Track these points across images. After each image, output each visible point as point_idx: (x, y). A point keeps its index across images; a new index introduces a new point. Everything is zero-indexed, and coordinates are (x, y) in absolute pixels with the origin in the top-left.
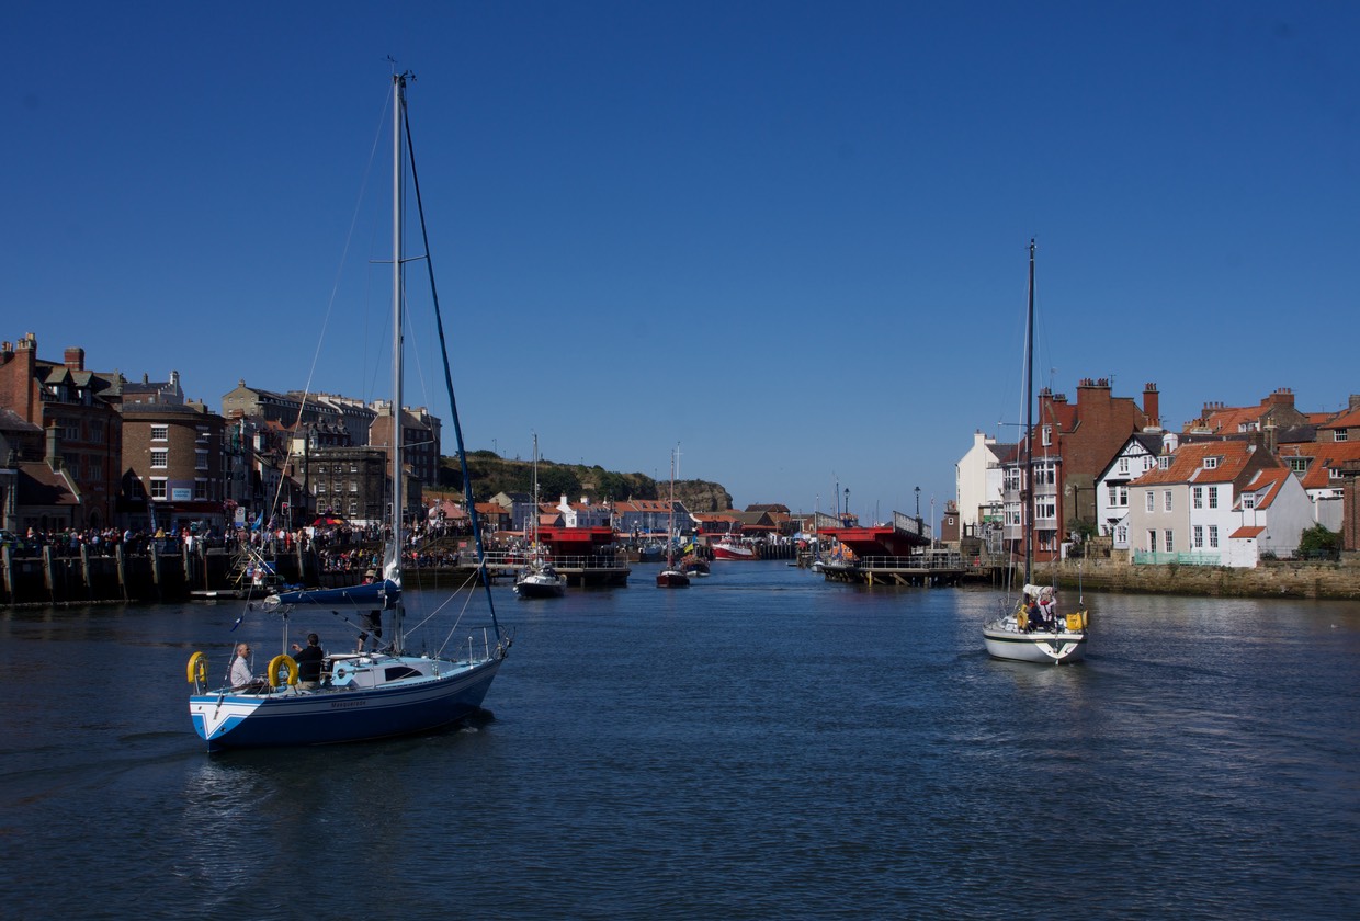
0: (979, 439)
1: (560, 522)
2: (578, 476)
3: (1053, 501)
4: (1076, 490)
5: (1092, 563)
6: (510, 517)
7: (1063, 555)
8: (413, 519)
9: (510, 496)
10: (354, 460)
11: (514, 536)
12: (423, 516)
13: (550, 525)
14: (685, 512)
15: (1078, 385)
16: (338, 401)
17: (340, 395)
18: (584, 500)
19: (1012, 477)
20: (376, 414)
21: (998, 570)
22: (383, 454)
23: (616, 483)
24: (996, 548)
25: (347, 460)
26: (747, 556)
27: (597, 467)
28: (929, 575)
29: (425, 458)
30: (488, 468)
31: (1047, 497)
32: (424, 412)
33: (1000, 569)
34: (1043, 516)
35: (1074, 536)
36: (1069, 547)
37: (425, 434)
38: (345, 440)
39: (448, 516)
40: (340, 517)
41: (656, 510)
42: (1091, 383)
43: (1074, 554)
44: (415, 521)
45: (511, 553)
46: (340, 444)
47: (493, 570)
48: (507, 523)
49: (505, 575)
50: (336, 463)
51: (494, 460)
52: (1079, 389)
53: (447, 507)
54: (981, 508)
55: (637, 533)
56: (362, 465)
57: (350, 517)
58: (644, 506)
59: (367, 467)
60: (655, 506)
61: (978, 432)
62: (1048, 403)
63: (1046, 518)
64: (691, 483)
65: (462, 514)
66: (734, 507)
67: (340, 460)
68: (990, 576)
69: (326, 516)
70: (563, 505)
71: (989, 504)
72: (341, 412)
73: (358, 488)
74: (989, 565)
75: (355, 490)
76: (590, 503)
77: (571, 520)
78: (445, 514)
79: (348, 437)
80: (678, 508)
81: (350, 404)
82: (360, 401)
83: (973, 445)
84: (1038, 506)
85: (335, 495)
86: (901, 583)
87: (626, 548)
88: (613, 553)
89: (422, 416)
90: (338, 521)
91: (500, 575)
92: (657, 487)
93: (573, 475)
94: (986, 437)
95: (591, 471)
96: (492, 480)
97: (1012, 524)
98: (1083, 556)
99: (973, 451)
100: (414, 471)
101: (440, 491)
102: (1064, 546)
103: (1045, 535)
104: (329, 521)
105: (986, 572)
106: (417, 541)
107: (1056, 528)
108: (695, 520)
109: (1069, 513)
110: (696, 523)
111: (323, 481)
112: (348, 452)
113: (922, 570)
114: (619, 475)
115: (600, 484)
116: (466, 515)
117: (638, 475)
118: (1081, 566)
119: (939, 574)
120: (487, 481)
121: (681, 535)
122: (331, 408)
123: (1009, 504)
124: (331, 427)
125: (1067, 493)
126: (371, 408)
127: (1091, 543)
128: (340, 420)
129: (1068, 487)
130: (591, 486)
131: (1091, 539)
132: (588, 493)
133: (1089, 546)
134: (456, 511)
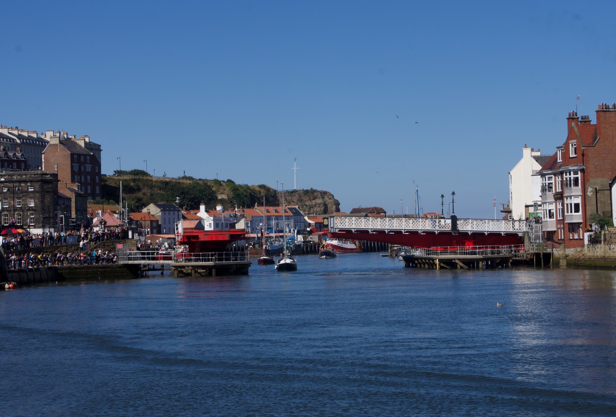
0: (527, 152)
1: (200, 226)
2: (214, 189)
3: (578, 200)
4: (596, 191)
5: (607, 247)
6: (159, 223)
7: (586, 242)
8: (80, 226)
9: (159, 206)
10: (31, 181)
11: (163, 238)
12: (89, 224)
13: (192, 229)
14: (301, 215)
15: (597, 109)
16: (16, 132)
17: (17, 128)
18: (219, 208)
19: (547, 182)
20: (48, 142)
21: (537, 255)
22: (55, 176)
23: (245, 194)
24: (537, 238)
25: (25, 182)
26: (352, 250)
27: (229, 181)
28: (482, 260)
29: (89, 177)
30: (140, 184)
31: (575, 196)
32: (87, 140)
33: (539, 254)
34: (571, 212)
35: (595, 227)
36: (591, 236)
37: (88, 158)
38: (23, 165)
39: (108, 225)
40: (21, 227)
41: (277, 214)
42: (607, 107)
43: (594, 241)
44: (82, 229)
45: (160, 252)
46: (19, 167)
47: (145, 266)
48: (157, 228)
49: (154, 269)
50: (17, 184)
51: (145, 178)
52: (597, 112)
53: (107, 217)
54: (527, 206)
55: (262, 233)
56: (37, 185)
57: (29, 227)
58: (268, 211)
59: (42, 187)
60: (276, 211)
61: (526, 147)
62: (573, 124)
63: (573, 213)
64: (306, 192)
65: (119, 222)
66: (342, 211)
67: (20, 182)
68: (532, 260)
69: (10, 226)
70: (202, 213)
71: (533, 204)
72: (18, 141)
73: (35, 203)
74: (531, 251)
75: (32, 205)
76: (224, 210)
77: (209, 224)
78: (105, 223)
79: (25, 162)
80: (296, 213)
81: (25, 134)
82: (34, 132)
83: (522, 157)
84: (567, 205)
85: (15, 210)
86: (461, 267)
87: (254, 246)
88: (243, 250)
89: (85, 142)
90: (20, 231)
91: (150, 270)
92: (278, 195)
93: (210, 187)
94: (532, 150)
95: (224, 184)
96: (144, 194)
97: (548, 219)
98: (601, 243)
99: (522, 162)
100: (80, 188)
101: (102, 203)
102: (587, 235)
103: (573, 227)
104: (14, 231)
105: (529, 257)
106: (84, 245)
107: (581, 221)
108: (309, 221)
109: (591, 209)
110: (310, 224)
111: (6, 199)
112: (26, 175)
113: (477, 256)
114: (248, 187)
115: (231, 194)
116: (122, 223)
117: (262, 187)
118: (600, 251)
119: (492, 259)
120: (140, 195)
121: (297, 234)
122: (10, 138)
123: (546, 203)
124: (11, 154)
125: (589, 194)
126: (43, 137)
127: (607, 232)
128: (18, 149)
129: (590, 189)
130: (224, 197)
131: (607, 228)
132: (222, 202)
133: (605, 235)
134: (114, 220)
